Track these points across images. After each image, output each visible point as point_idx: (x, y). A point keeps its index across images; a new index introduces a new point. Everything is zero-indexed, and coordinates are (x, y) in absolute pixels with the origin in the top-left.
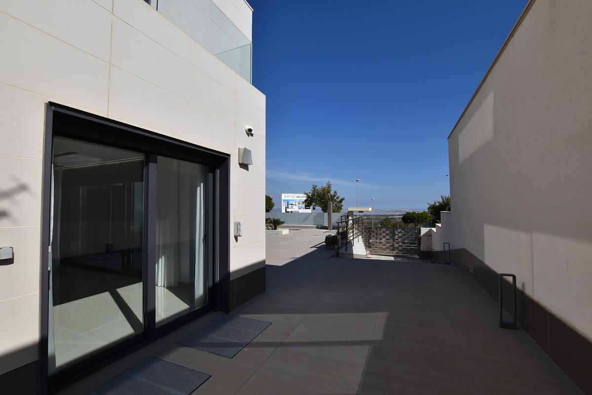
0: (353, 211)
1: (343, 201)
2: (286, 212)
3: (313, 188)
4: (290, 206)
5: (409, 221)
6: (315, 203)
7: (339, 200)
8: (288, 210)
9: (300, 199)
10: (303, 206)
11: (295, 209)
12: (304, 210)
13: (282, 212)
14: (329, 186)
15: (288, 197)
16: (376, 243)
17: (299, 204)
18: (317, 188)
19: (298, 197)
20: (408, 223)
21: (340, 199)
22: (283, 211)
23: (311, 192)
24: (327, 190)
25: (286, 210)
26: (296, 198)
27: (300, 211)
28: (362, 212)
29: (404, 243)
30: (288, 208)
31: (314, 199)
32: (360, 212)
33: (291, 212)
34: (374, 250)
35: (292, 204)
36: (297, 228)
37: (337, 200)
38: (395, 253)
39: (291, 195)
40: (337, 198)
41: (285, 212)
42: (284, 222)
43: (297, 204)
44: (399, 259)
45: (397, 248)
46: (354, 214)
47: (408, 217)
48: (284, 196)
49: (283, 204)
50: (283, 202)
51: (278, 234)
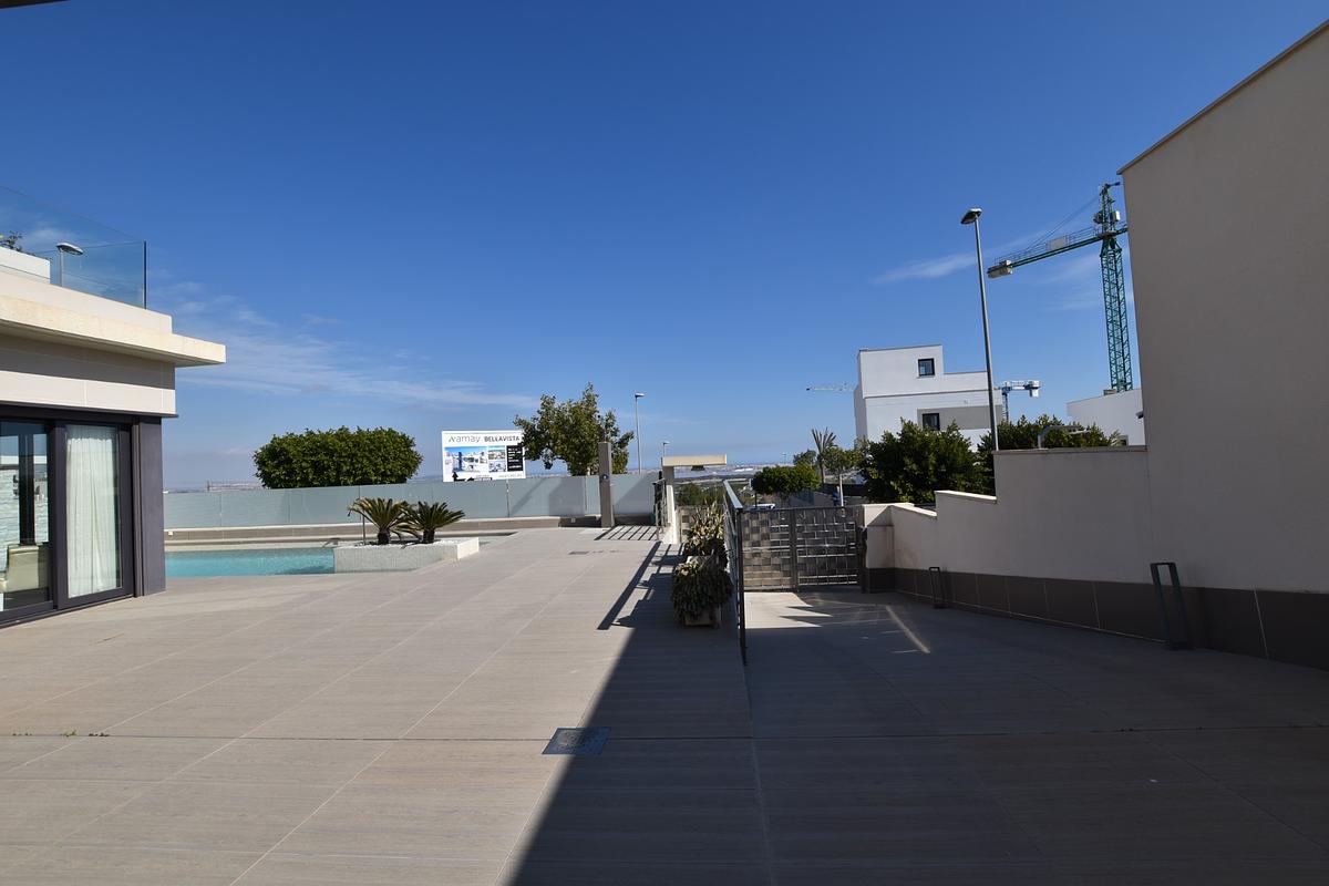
0: (672, 468)
1: (631, 441)
2: (455, 480)
3: (544, 406)
4: (466, 464)
5: (770, 488)
6: (549, 447)
7: (617, 439)
8: (461, 475)
9: (496, 443)
10: (504, 463)
11: (482, 471)
12: (507, 473)
14: (590, 400)
15: (460, 439)
17: (491, 457)
18: (556, 406)
19: (486, 439)
21: (621, 435)
23: (539, 416)
24: (585, 411)
25: (455, 476)
26: (482, 443)
27: (495, 476)
28: (699, 468)
29: (821, 551)
30: (460, 469)
31: (548, 437)
32: (695, 468)
33: (471, 479)
35: (472, 460)
36: (505, 530)
37: (613, 438)
39: (469, 434)
40: (615, 433)
41: (452, 480)
42: (460, 514)
43: (486, 457)
45: (801, 566)
46: (676, 476)
47: (769, 479)
48: (448, 439)
49: (445, 458)
50: (444, 453)
51: (440, 559)
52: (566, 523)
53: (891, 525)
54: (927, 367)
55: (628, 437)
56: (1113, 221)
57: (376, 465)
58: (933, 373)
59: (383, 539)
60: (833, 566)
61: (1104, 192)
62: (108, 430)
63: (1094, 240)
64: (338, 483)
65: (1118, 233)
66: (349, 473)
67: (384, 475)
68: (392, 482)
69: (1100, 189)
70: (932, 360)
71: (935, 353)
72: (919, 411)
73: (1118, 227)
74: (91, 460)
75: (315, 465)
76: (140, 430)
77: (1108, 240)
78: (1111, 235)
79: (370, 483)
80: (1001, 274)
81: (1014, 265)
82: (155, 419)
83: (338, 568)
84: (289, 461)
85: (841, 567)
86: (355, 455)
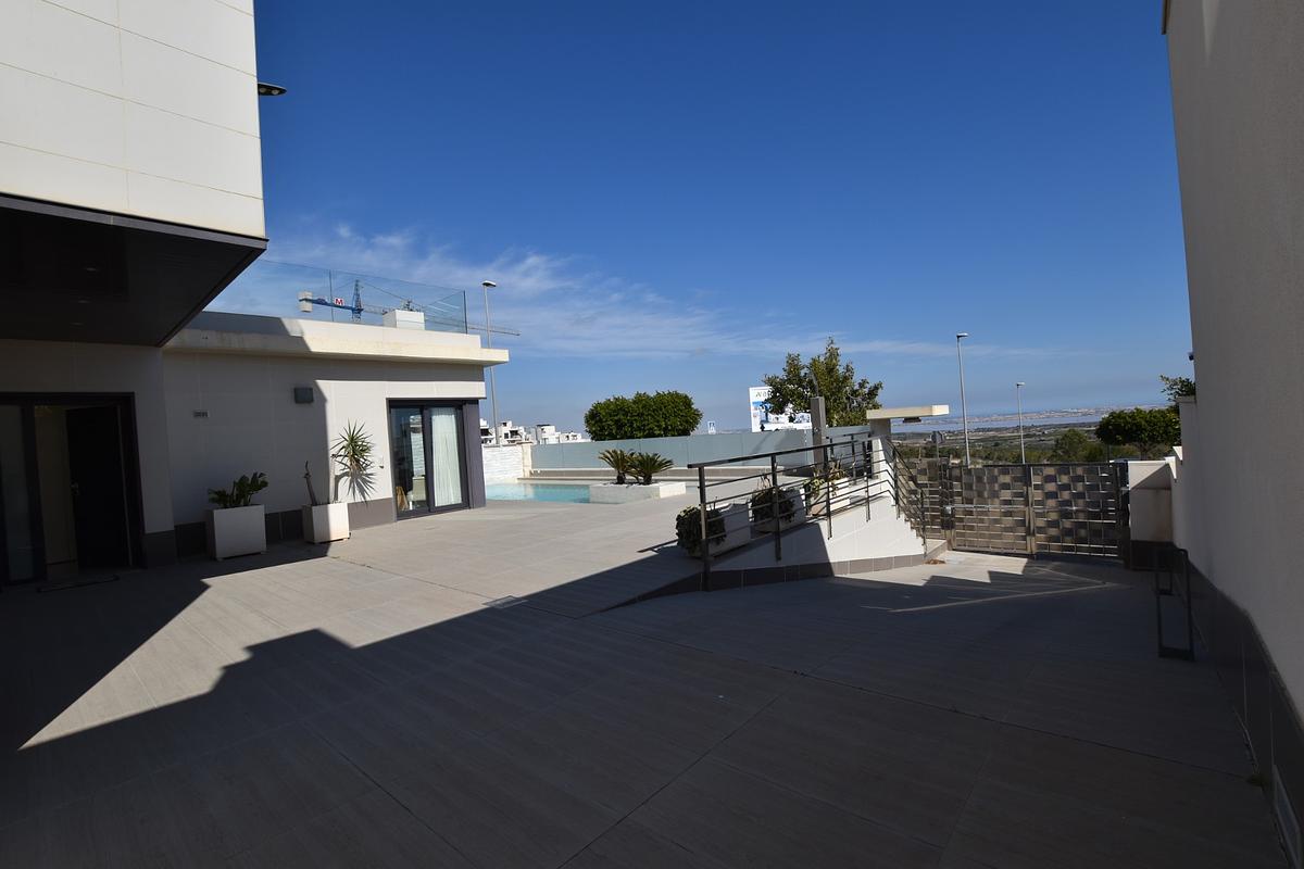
0: (888, 420)
3: (790, 364)
4: (772, 417)
5: (1119, 437)
7: (866, 390)
8: (767, 427)
13: (754, 431)
14: (833, 355)
16: (971, 513)
20: (1118, 443)
22: (756, 428)
24: (827, 364)
25: (762, 428)
28: (916, 419)
29: (1066, 515)
30: (767, 421)
32: (908, 420)
34: (963, 535)
37: (861, 391)
38: (1033, 545)
40: (862, 385)
42: (668, 463)
44: (1045, 570)
45: (1040, 530)
48: (755, 395)
49: (753, 412)
50: (752, 407)
51: (650, 497)
53: (1169, 488)
55: (876, 388)
57: (658, 421)
59: (621, 481)
60: (1083, 533)
62: (452, 409)
64: (632, 437)
66: (639, 429)
67: (666, 430)
68: (673, 436)
74: (444, 426)
75: (617, 422)
76: (466, 408)
79: (654, 436)
82: (475, 401)
83: (592, 499)
84: (601, 421)
85: (1096, 534)
86: (642, 414)
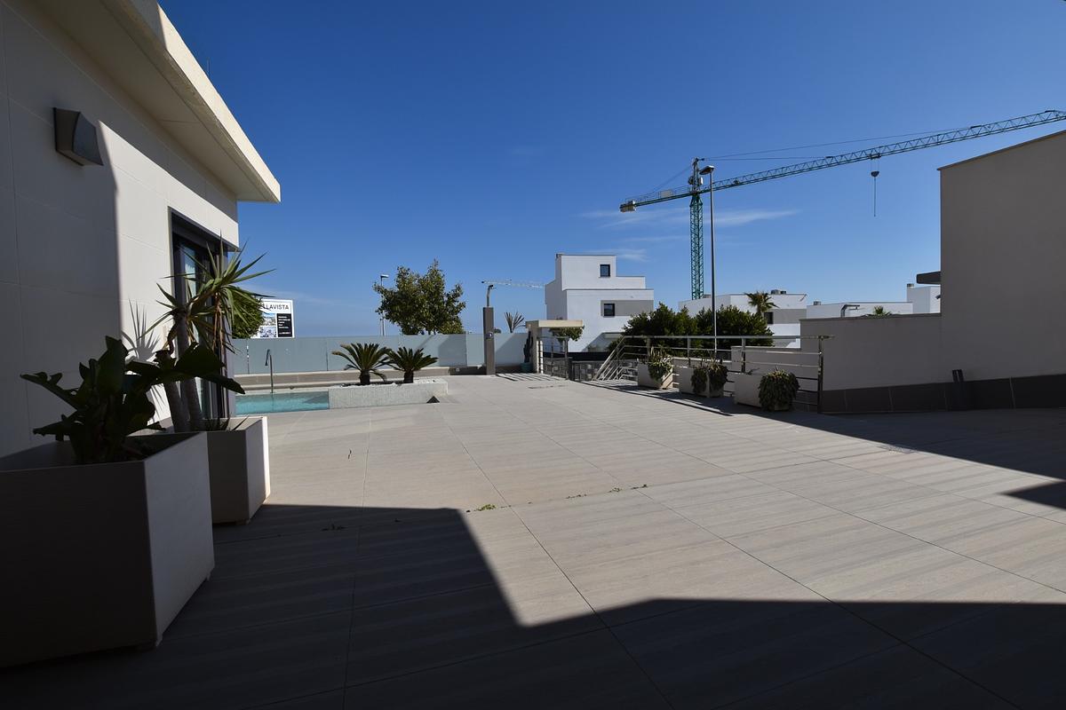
52: (453, 372)
54: (605, 271)
56: (699, 185)
58: (609, 275)
59: (365, 380)
61: (695, 164)
63: (687, 195)
65: (701, 192)
69: (693, 161)
70: (609, 266)
71: (611, 261)
72: (602, 301)
73: (702, 189)
77: (695, 196)
78: (697, 193)
80: (629, 210)
81: (637, 205)
